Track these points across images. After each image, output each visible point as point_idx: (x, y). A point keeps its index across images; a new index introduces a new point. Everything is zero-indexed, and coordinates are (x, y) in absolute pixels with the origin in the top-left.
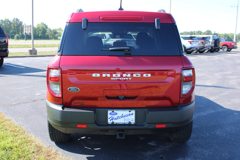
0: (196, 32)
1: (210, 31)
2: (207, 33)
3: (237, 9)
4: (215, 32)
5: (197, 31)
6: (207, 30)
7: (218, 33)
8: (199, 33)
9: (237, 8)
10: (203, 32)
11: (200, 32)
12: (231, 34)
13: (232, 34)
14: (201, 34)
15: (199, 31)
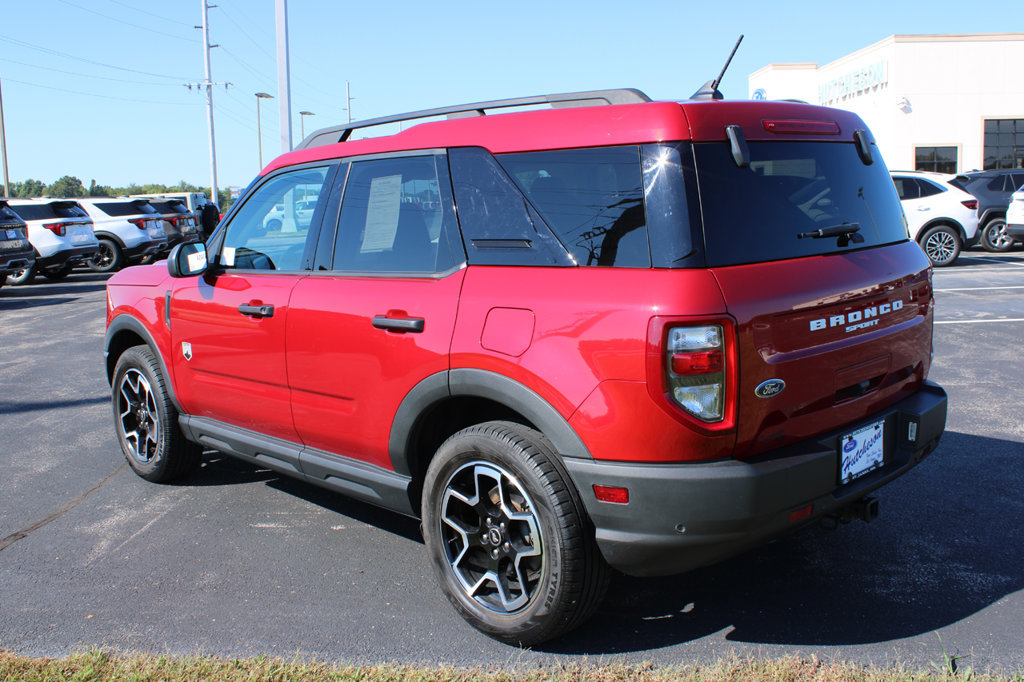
0: (20, 186)
1: (74, 179)
2: (63, 187)
3: (210, 95)
4: (94, 181)
5: (24, 183)
6: (62, 176)
7: (108, 185)
8: (33, 191)
9: (206, 94)
10: (47, 185)
11: (36, 186)
12: (153, 186)
13: (158, 185)
14: (40, 195)
15: (31, 180)
